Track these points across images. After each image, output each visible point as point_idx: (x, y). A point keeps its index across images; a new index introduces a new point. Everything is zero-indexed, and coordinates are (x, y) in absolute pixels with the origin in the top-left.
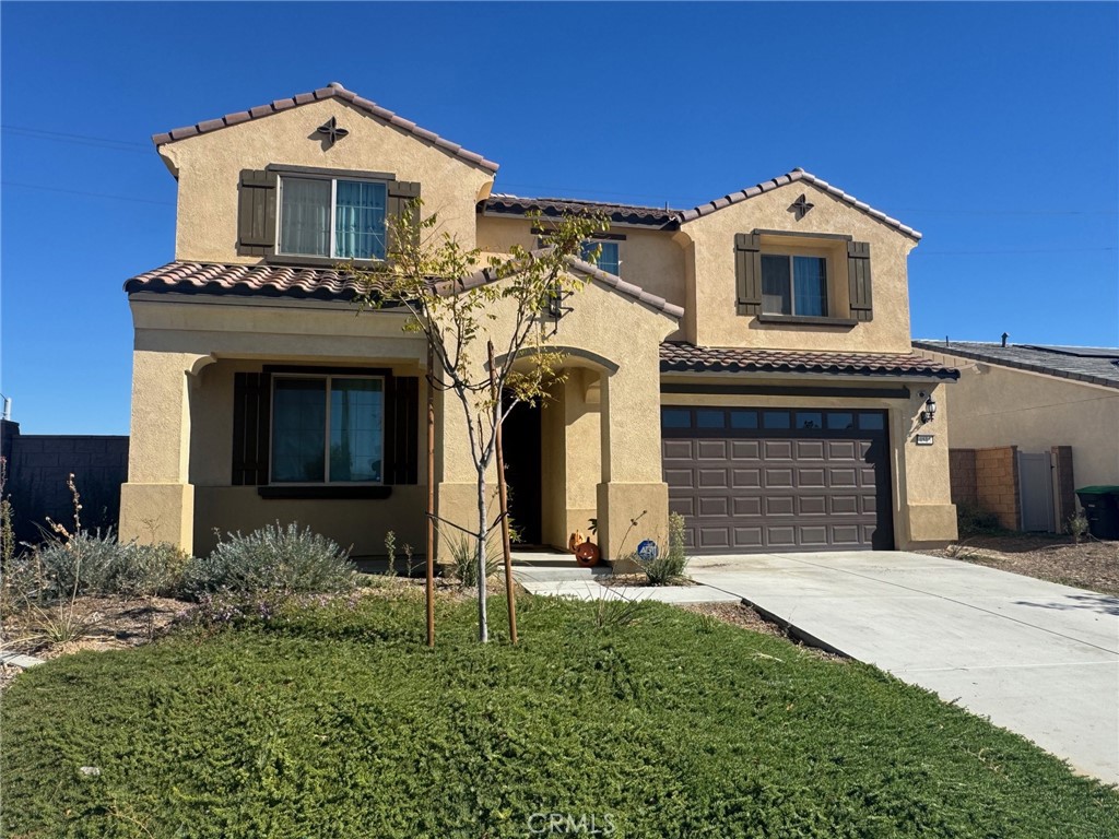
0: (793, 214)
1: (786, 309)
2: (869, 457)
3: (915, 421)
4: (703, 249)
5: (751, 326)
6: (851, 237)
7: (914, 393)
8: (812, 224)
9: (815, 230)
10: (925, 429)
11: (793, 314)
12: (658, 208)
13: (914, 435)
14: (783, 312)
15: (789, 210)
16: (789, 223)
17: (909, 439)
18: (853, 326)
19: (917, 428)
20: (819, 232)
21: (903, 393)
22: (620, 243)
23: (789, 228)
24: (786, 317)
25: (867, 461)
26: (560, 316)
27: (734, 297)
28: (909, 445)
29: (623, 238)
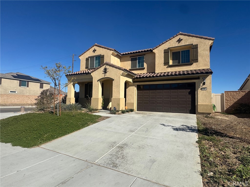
0: (178, 42)
1: (179, 62)
2: (190, 93)
3: (201, 84)
4: (158, 55)
5: (167, 68)
6: (193, 44)
7: (201, 78)
8: (182, 43)
9: (183, 44)
10: (204, 86)
11: (181, 63)
12: (149, 49)
13: (201, 88)
14: (178, 63)
15: (177, 42)
16: (177, 45)
17: (199, 89)
18: (192, 64)
19: (202, 86)
20: (184, 45)
21: (198, 78)
22: (144, 56)
23: (177, 46)
24: (179, 64)
25: (189, 94)
26: (106, 73)
27: (163, 62)
28: (199, 90)
29: (145, 55)
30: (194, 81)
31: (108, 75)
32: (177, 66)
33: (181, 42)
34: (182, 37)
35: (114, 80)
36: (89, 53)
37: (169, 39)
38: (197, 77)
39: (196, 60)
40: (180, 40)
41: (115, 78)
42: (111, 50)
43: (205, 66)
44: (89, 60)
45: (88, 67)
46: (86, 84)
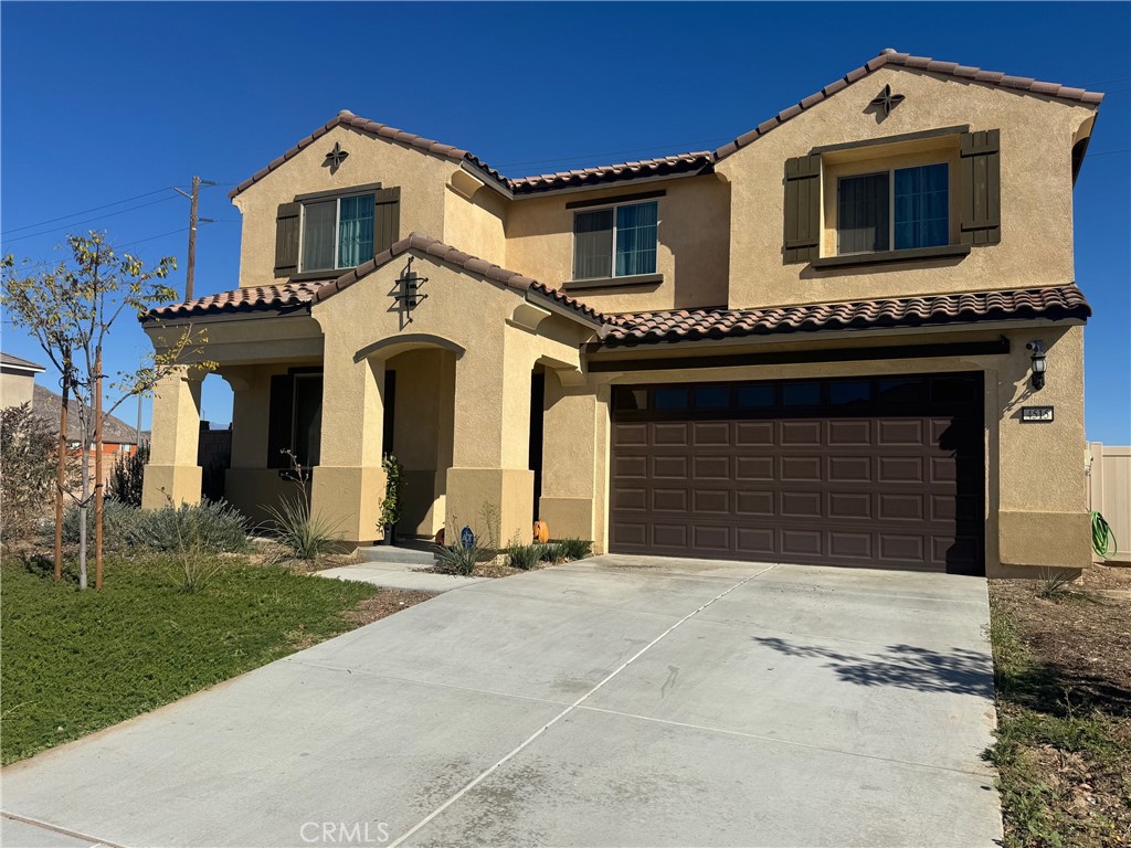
0: (873, 115)
1: (880, 244)
2: (946, 441)
3: (1021, 386)
4: (745, 194)
5: (803, 276)
6: (967, 127)
7: (1018, 345)
8: (903, 122)
9: (908, 129)
10: (1036, 399)
11: (892, 248)
12: (690, 157)
13: (1016, 408)
14: (876, 248)
15: (867, 111)
16: (868, 129)
17: (1008, 414)
18: (963, 255)
19: (1024, 396)
20: (914, 130)
21: (1001, 346)
22: (659, 199)
23: (866, 136)
24: (881, 255)
25: (943, 447)
26: (414, 304)
27: (780, 242)
28: (1007, 424)
29: (662, 193)
30: (977, 365)
31: (423, 322)
32: (866, 269)
33: (892, 112)
34: (898, 80)
35: (462, 351)
36: (304, 175)
37: (819, 94)
38: (994, 338)
39: (989, 232)
40: (887, 99)
41: (473, 343)
42: (442, 156)
43: (1045, 270)
44: (297, 216)
45: (295, 266)
46: (276, 380)
